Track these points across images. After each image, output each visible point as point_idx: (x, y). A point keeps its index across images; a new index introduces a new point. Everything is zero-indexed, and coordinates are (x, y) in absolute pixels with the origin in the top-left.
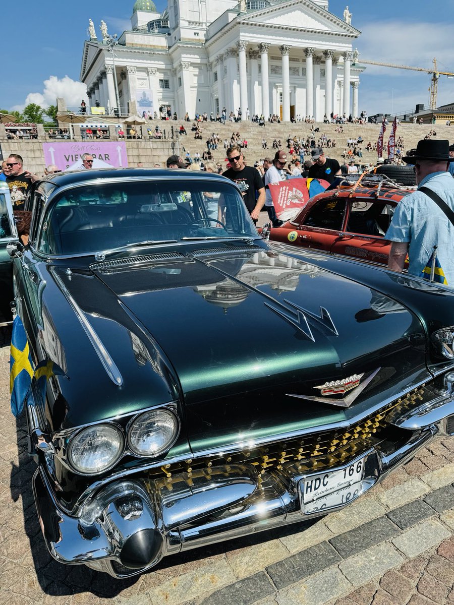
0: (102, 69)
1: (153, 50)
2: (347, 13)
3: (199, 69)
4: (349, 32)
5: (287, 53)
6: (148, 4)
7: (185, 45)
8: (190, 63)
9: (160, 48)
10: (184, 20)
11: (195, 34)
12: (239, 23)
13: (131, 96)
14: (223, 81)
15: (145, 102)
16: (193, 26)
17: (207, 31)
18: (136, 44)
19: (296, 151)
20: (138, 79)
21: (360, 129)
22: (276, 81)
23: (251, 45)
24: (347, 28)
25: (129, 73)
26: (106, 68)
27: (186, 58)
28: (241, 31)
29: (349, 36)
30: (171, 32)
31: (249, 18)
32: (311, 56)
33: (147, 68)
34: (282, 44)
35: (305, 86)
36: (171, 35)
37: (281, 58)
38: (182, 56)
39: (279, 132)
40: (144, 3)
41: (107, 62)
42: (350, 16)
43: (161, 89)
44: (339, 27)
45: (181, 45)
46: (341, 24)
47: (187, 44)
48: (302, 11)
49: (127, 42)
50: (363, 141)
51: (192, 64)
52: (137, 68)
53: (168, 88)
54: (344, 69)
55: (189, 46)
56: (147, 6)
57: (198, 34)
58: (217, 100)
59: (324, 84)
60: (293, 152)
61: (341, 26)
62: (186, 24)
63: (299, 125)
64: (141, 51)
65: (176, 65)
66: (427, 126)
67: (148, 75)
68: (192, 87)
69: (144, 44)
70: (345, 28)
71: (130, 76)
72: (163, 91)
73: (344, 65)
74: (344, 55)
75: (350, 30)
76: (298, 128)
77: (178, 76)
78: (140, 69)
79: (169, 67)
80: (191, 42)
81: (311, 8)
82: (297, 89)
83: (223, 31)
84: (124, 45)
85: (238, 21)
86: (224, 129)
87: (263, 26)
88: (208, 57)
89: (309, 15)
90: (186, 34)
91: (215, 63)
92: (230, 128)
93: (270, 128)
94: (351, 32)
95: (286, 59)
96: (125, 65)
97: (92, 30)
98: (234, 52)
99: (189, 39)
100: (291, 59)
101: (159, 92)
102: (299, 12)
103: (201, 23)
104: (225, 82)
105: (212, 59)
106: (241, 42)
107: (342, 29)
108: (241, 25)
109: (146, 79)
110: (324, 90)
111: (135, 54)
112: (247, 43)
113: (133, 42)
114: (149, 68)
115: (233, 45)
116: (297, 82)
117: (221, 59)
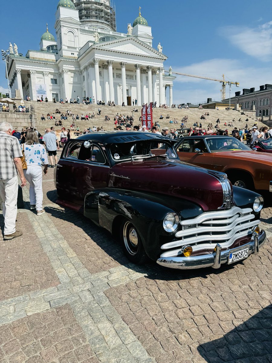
0: (15, 71)
1: (47, 62)
2: (159, 46)
3: (74, 74)
4: (161, 57)
5: (124, 67)
6: (50, 36)
7: (65, 60)
8: (68, 70)
9: (51, 61)
10: (65, 46)
11: (72, 54)
12: (94, 49)
13: (32, 87)
14: (88, 81)
15: (41, 91)
16: (70, 49)
17: (79, 52)
18: (36, 58)
19: (119, 123)
20: (37, 78)
21: (164, 111)
22: (119, 82)
23: (103, 61)
24: (160, 55)
25: (31, 74)
26: (16, 71)
27: (66, 67)
28: (95, 53)
29: (161, 59)
30: (58, 52)
31: (100, 46)
32: (139, 69)
33: (43, 72)
34: (121, 61)
35: (136, 86)
36: (58, 54)
37: (121, 69)
38: (64, 66)
39: (113, 111)
40: (47, 36)
41: (17, 67)
42: (161, 48)
43: (52, 84)
44: (155, 54)
45: (62, 60)
46: (156, 52)
47: (66, 59)
48: (133, 44)
49: (30, 56)
50: (163, 118)
51: (70, 71)
52: (36, 71)
53: (57, 83)
54: (159, 77)
55: (67, 60)
56: (49, 37)
57: (73, 54)
58: (85, 91)
59: (148, 85)
60: (117, 123)
61: (156, 53)
62: (66, 48)
63: (127, 108)
64: (39, 62)
65: (60, 71)
66: (205, 110)
67: (44, 76)
68: (70, 84)
69: (41, 58)
70: (158, 55)
71: (32, 76)
72: (53, 85)
73: (159, 75)
74: (159, 69)
75: (162, 56)
76: (125, 109)
77: (62, 78)
78: (38, 72)
79: (57, 72)
80: (69, 58)
81: (138, 43)
82: (132, 87)
83: (86, 53)
84: (29, 58)
85: (93, 47)
86: (78, 108)
87: (109, 51)
88: (80, 67)
89: (137, 47)
90: (66, 53)
91: (83, 71)
92: (82, 108)
93: (108, 109)
94: (162, 57)
95: (124, 70)
96: (29, 69)
97: (11, 49)
98: (92, 65)
99: (68, 56)
100: (126, 70)
101: (50, 86)
102: (131, 44)
103: (76, 48)
104: (89, 81)
105: (82, 68)
106: (95, 59)
107: (157, 55)
108: (95, 50)
109: (42, 78)
110: (148, 89)
111: (35, 63)
112: (99, 60)
113: (34, 57)
114: (44, 72)
115: (91, 61)
116: (132, 83)
117: (86, 68)
